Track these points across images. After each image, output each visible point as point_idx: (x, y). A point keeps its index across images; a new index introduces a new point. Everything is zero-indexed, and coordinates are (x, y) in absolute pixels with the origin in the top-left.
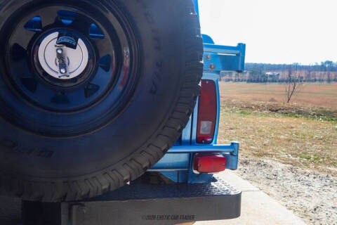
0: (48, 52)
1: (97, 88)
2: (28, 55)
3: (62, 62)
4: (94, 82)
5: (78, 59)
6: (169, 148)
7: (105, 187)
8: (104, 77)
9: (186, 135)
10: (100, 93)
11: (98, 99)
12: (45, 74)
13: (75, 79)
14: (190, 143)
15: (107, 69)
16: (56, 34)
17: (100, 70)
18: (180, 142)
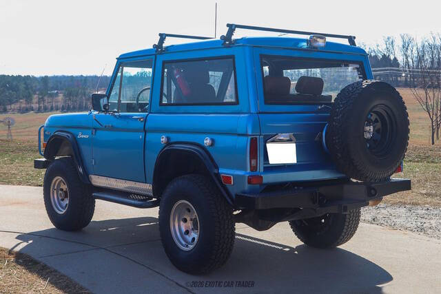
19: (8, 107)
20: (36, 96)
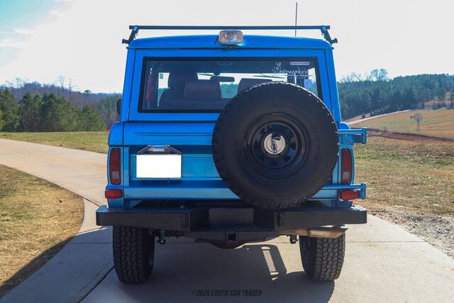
0: (268, 143)
1: (290, 158)
2: (259, 145)
3: (274, 147)
4: (288, 155)
5: (281, 145)
6: (323, 186)
7: (296, 202)
8: (293, 153)
9: (335, 180)
10: (291, 160)
11: (291, 162)
12: (267, 152)
13: (279, 154)
14: (338, 184)
15: (294, 149)
16: (271, 135)
17: (291, 150)
18: (331, 183)
19: (426, 104)
20: (448, 93)
